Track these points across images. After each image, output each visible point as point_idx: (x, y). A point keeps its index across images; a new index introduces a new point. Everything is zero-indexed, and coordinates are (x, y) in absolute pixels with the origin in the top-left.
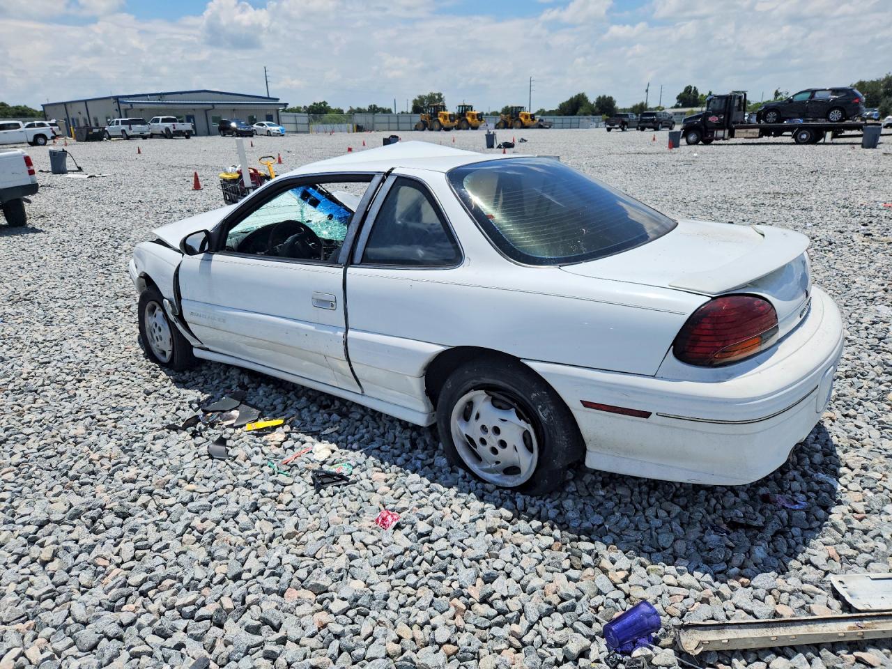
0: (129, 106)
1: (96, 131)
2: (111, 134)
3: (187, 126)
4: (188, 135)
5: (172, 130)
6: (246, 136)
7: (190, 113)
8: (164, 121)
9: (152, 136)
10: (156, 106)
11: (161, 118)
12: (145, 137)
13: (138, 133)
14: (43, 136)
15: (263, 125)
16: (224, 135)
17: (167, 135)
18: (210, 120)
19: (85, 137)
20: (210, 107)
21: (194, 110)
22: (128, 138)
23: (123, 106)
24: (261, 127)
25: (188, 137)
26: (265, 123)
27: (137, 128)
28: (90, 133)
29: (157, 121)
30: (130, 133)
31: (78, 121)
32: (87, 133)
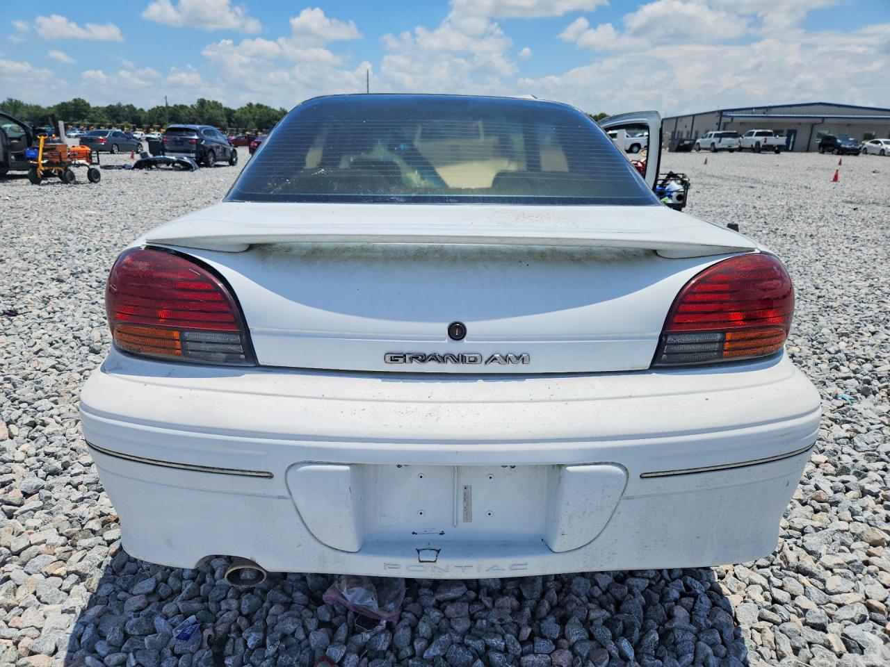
0: (729, 120)
1: (687, 142)
2: (701, 146)
3: (781, 140)
4: (778, 149)
5: (762, 144)
6: (849, 154)
7: (792, 127)
8: (758, 134)
9: (741, 149)
10: (758, 119)
11: (756, 131)
12: (731, 150)
13: (726, 147)
14: (638, 145)
15: (877, 142)
16: (823, 152)
17: (757, 149)
18: (815, 135)
19: (675, 148)
20: (820, 121)
21: (799, 124)
22: (716, 150)
23: (724, 120)
24: (874, 145)
25: (777, 152)
26: (881, 140)
27: (727, 141)
28: (681, 145)
29: (751, 134)
30: (718, 146)
31: (682, 134)
32: (679, 145)
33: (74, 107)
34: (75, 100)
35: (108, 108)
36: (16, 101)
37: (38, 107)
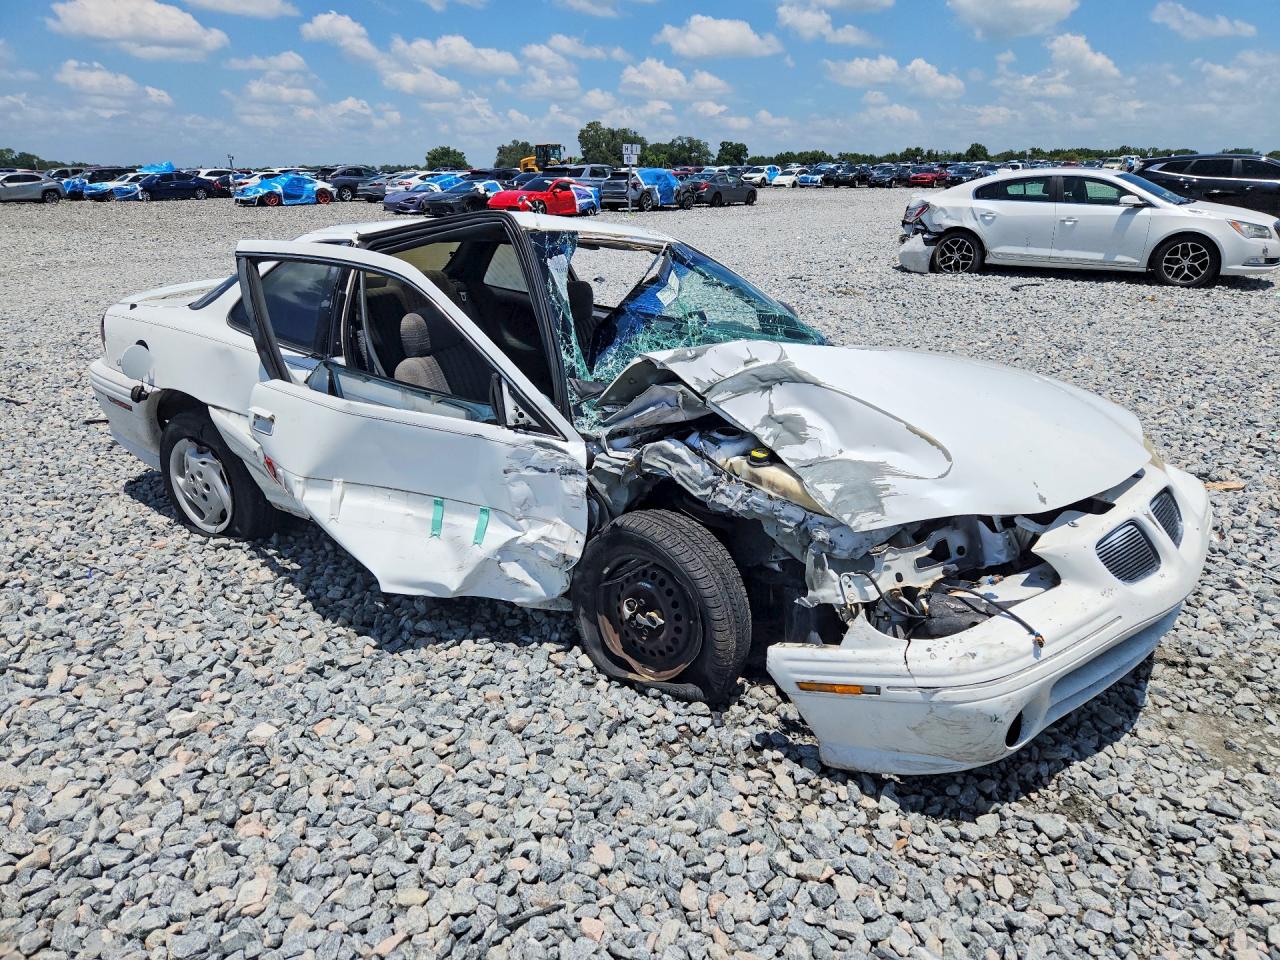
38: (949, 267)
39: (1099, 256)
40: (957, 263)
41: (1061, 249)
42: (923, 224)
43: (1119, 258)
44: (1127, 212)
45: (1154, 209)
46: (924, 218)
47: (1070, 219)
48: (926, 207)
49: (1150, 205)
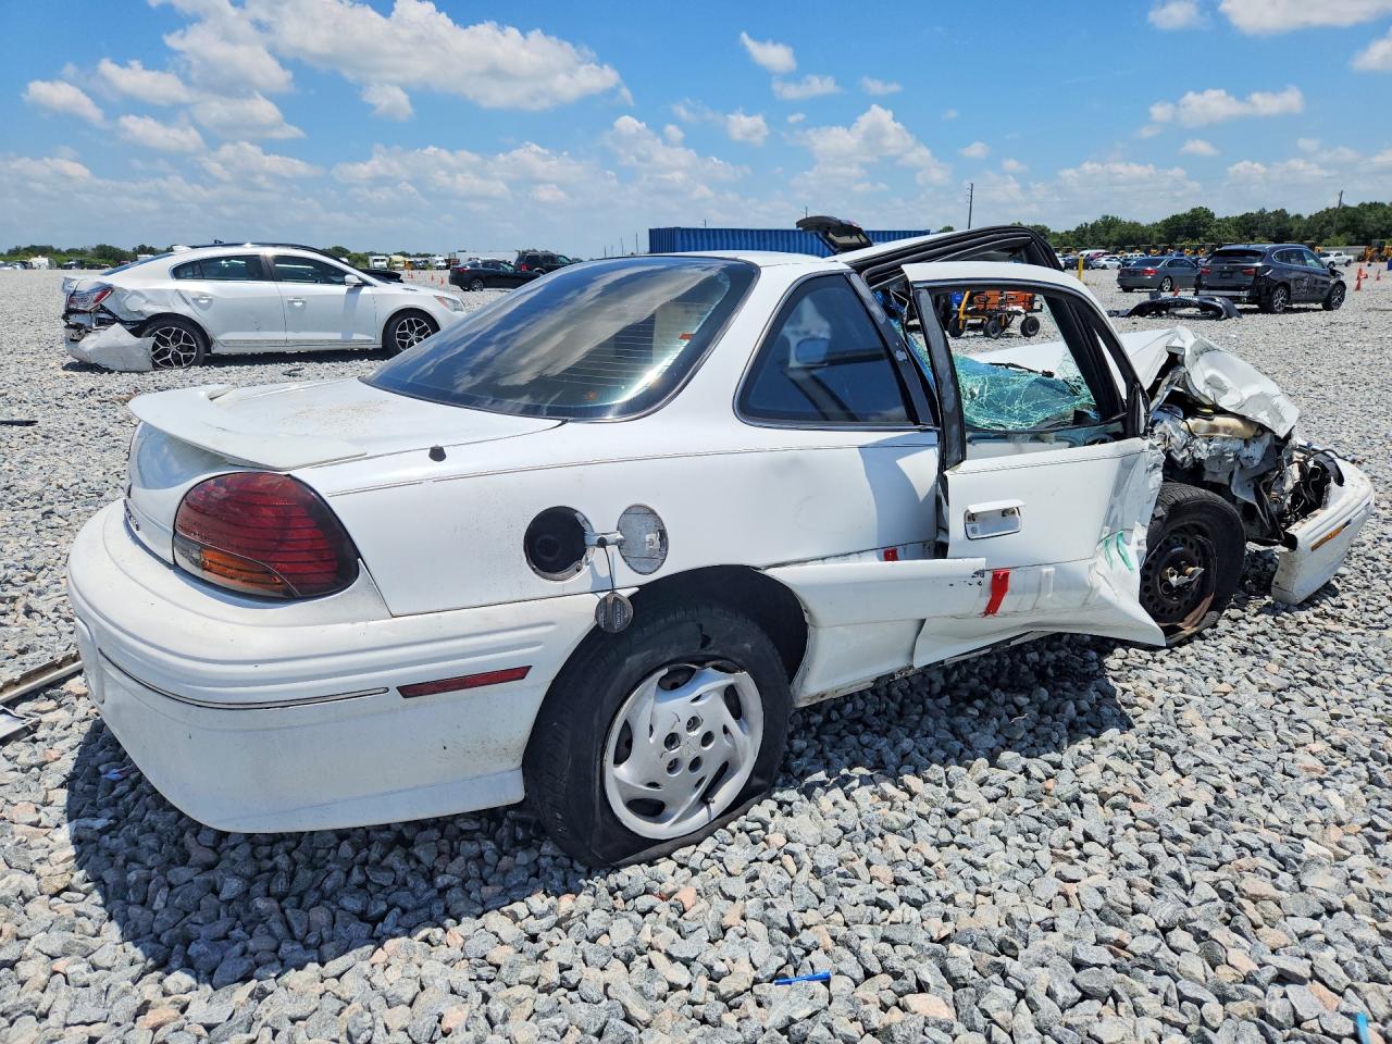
33: (1188, 221)
34: (1194, 210)
35: (1242, 217)
36: (1113, 218)
37: (1136, 225)
38: (167, 363)
39: (338, 336)
40: (175, 355)
41: (297, 331)
42: (109, 312)
43: (356, 337)
44: (349, 291)
45: (373, 288)
46: (107, 303)
47: (298, 298)
48: (106, 290)
49: (366, 284)
